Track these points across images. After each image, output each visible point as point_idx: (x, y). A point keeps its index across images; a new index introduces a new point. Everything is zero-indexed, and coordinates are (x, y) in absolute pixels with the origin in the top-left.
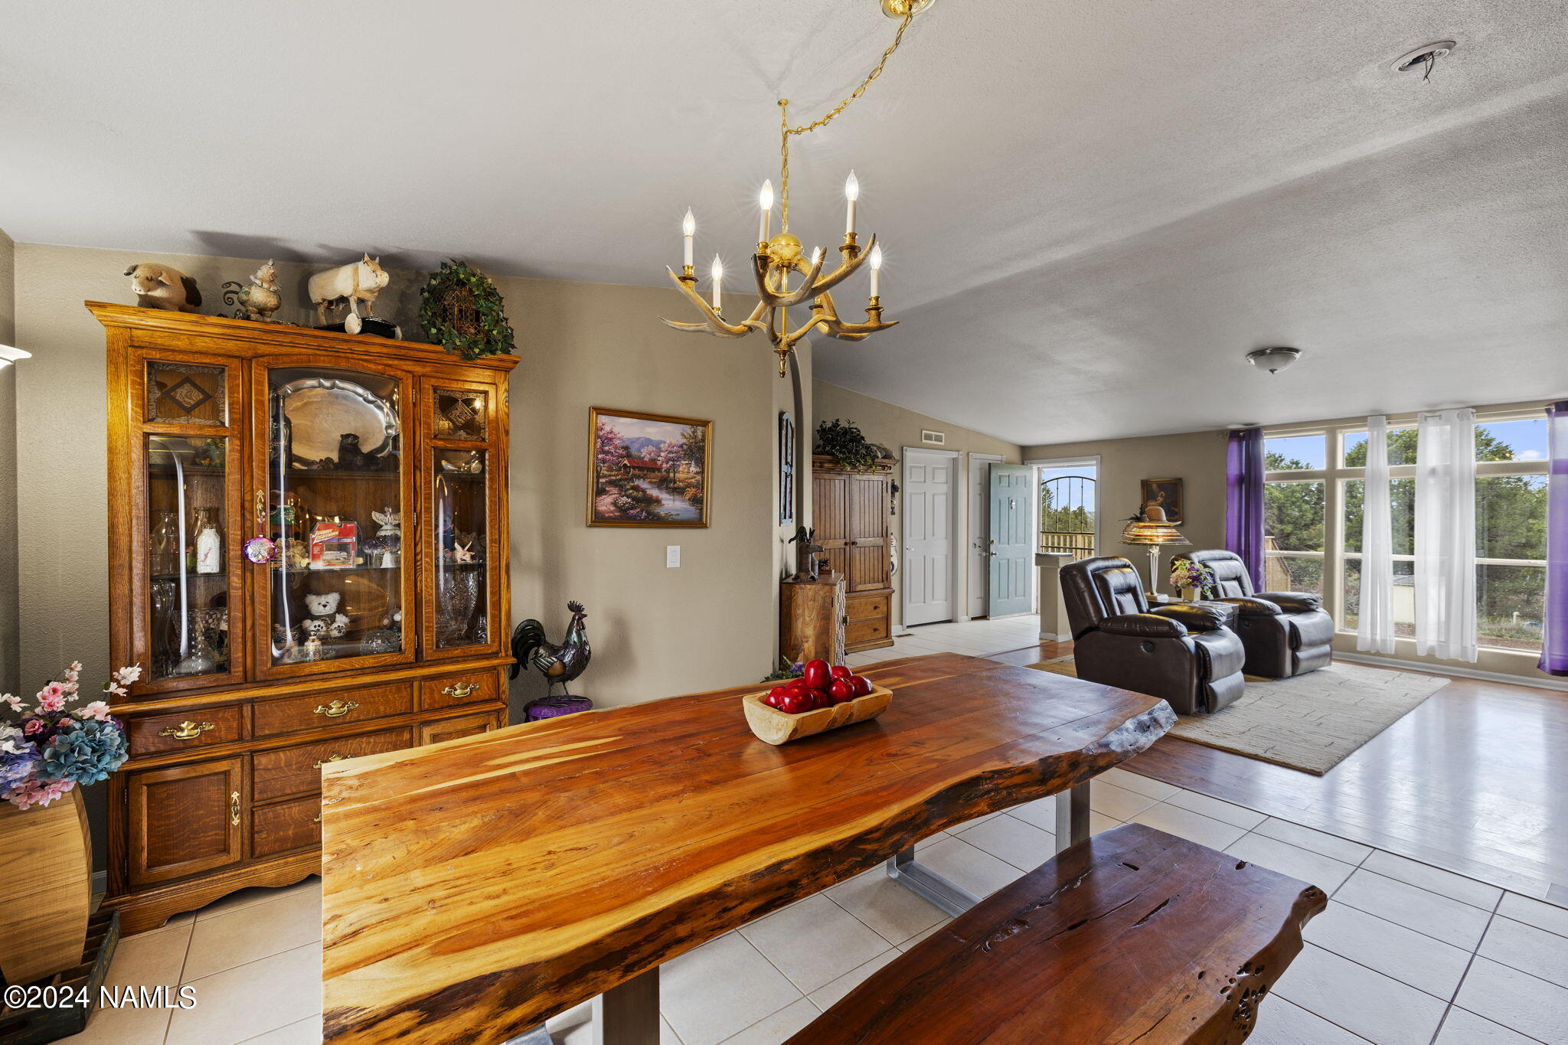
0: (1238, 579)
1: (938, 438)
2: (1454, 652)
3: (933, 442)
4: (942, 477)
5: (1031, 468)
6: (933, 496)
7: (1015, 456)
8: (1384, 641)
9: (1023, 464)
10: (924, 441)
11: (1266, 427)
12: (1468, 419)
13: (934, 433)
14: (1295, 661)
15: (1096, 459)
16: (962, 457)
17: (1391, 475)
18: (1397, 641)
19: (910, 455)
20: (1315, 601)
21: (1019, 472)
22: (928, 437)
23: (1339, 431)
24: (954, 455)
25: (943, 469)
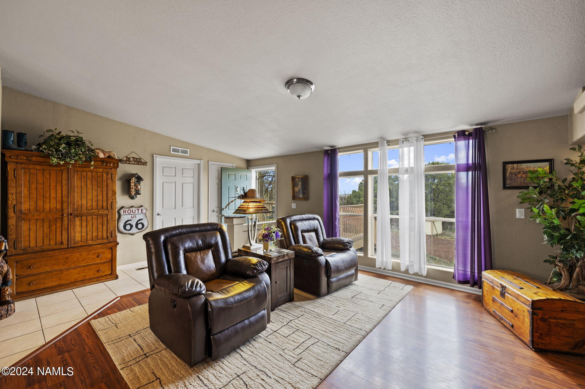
0: (316, 231)
1: (186, 152)
2: (415, 269)
3: (180, 154)
4: (189, 173)
5: (251, 171)
6: (182, 184)
7: (243, 165)
8: (387, 263)
9: (248, 169)
10: (172, 152)
11: (339, 148)
12: (420, 142)
13: (180, 149)
14: (329, 283)
15: (275, 166)
16: (202, 163)
17: (389, 173)
18: (393, 262)
19: (159, 160)
20: (349, 243)
21: (244, 173)
22: (174, 150)
23: (369, 150)
24: (198, 162)
25: (191, 169)
